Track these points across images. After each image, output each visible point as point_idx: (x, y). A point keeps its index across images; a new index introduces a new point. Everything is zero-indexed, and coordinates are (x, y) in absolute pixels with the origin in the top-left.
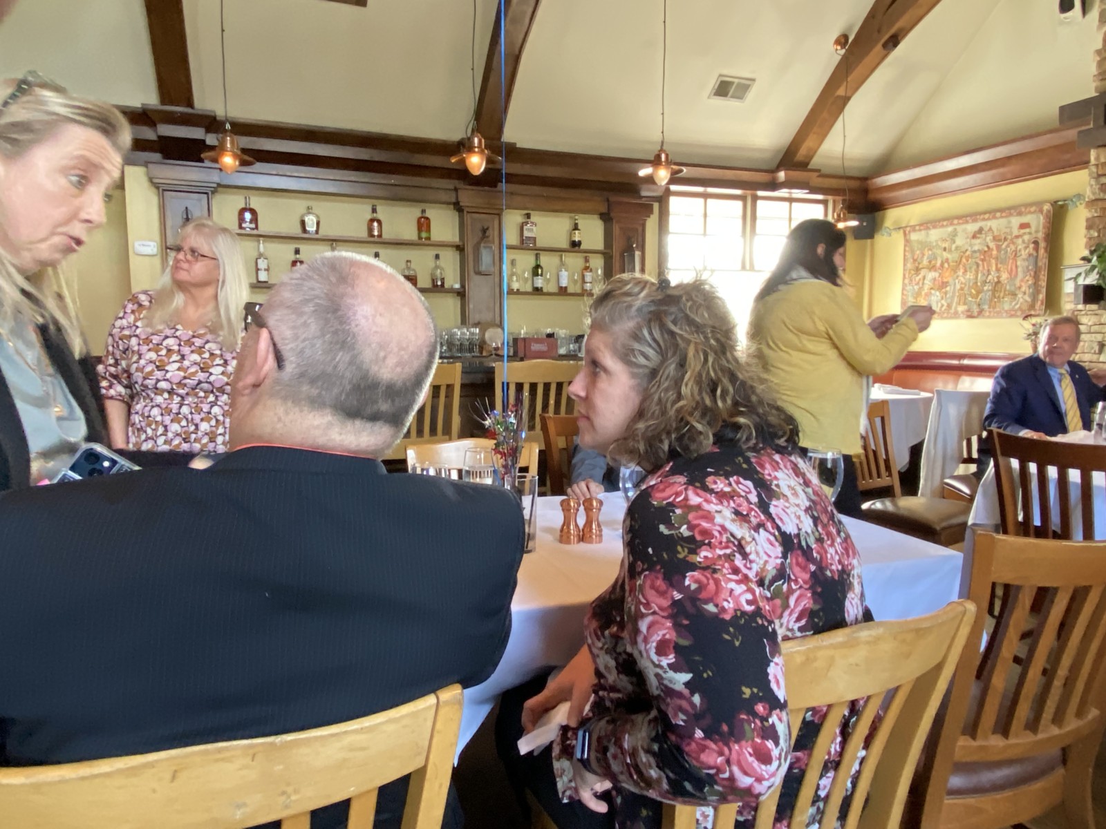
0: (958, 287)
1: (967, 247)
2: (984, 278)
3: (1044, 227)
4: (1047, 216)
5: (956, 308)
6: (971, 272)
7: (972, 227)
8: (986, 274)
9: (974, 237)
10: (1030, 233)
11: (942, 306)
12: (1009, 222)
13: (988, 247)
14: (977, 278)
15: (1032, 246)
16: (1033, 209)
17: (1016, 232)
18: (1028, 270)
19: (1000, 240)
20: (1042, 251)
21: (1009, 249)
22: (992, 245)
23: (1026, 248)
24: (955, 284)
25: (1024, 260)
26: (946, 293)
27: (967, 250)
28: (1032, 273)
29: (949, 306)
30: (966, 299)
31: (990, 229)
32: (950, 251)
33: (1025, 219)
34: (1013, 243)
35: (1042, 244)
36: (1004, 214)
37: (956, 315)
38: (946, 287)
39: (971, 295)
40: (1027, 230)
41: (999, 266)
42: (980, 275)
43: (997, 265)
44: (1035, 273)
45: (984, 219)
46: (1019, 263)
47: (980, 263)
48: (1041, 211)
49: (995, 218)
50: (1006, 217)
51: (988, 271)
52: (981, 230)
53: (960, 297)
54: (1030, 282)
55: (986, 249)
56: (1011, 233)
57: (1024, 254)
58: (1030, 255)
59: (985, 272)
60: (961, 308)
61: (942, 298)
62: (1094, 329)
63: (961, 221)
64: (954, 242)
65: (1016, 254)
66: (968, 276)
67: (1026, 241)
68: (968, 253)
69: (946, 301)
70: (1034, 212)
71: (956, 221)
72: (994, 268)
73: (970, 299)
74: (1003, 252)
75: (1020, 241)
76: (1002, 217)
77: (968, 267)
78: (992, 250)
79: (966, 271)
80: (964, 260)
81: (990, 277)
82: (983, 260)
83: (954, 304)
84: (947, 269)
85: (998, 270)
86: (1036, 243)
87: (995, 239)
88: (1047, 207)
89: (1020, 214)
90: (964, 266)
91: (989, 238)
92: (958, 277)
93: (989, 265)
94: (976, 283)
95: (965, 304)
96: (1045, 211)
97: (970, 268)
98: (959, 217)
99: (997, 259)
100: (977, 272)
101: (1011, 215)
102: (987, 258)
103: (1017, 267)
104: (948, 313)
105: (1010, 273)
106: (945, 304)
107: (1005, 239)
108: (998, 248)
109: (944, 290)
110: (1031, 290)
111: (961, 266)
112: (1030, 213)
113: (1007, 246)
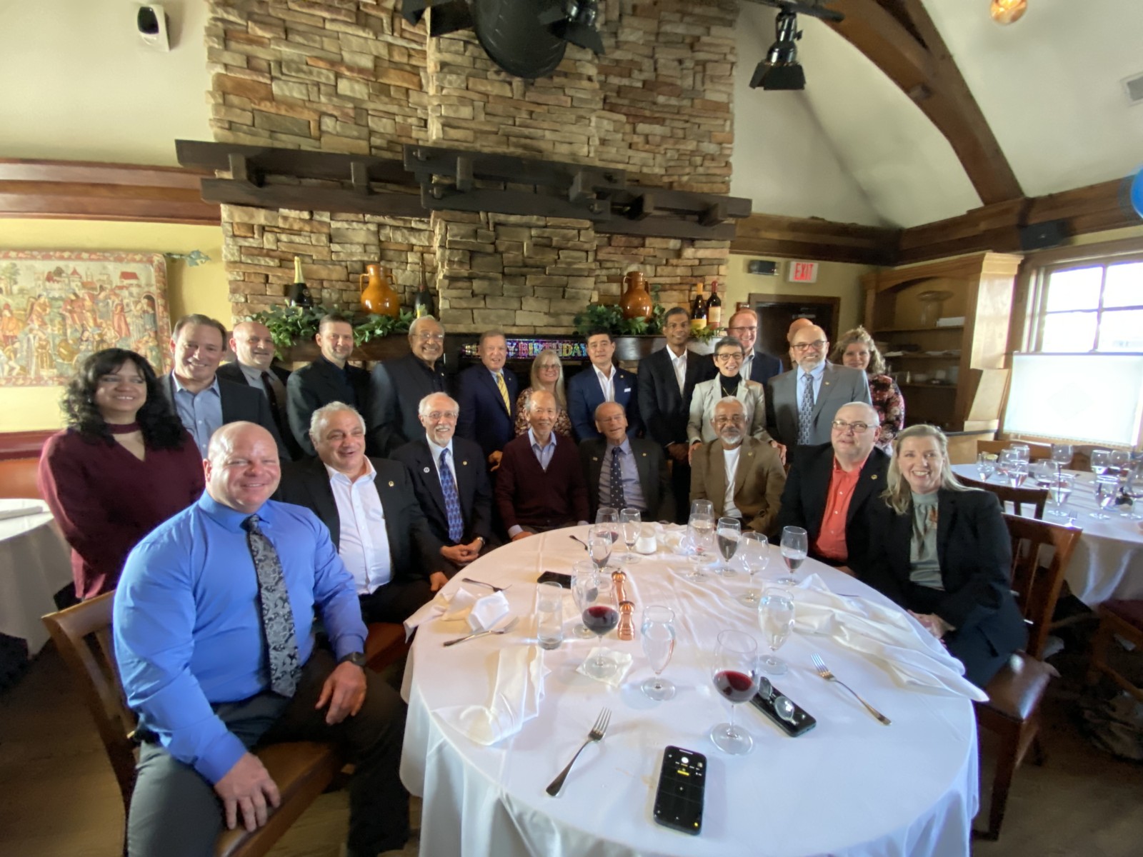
0: (35, 344)
1: (38, 291)
2: (78, 335)
3: (158, 281)
4: (159, 269)
5: (37, 373)
6: (53, 325)
7: (50, 266)
8: (80, 330)
9: (49, 278)
10: (139, 286)
11: (12, 369)
12: (105, 268)
13: (75, 294)
14: (65, 334)
15: (145, 301)
16: (138, 257)
17: (117, 281)
18: (146, 330)
19: (94, 289)
20: (160, 309)
21: (110, 302)
22: (81, 293)
23: (136, 303)
24: (29, 340)
25: (136, 317)
26: (15, 352)
27: (40, 296)
28: (152, 334)
29: (25, 369)
30: (52, 361)
31: (75, 272)
32: (10, 293)
33: (131, 268)
34: (116, 295)
35: (159, 302)
36: (93, 257)
37: (39, 381)
38: (13, 343)
39: (60, 354)
40: (134, 282)
41: (99, 321)
42: (69, 331)
43: (95, 320)
44: (156, 332)
45: (62, 258)
46: (129, 320)
47: (67, 314)
48: (151, 262)
49: (79, 258)
50: (98, 260)
51: (82, 325)
52: (59, 272)
53: (41, 356)
54: (151, 344)
55: (73, 297)
56: (110, 283)
57: (136, 309)
58: (145, 312)
59: (78, 327)
60: (45, 373)
61: (10, 358)
63: (21, 255)
64: (16, 283)
65: (122, 309)
66: (49, 330)
67: (135, 294)
68: (42, 300)
69: (17, 361)
70: (141, 261)
71: (13, 254)
72: (91, 323)
73: (60, 361)
74: (101, 304)
75: (125, 293)
76: (90, 260)
77: (47, 319)
78: (84, 300)
79: (43, 324)
80: (37, 308)
81: (86, 334)
82: (71, 312)
83: (33, 368)
84: (10, 319)
85: (98, 326)
86: (150, 298)
87: (84, 285)
88: (158, 259)
89: (119, 260)
90: (40, 316)
91: (75, 285)
92: (31, 330)
93: (82, 318)
94: (66, 340)
95: (51, 367)
96: (156, 263)
97: (52, 321)
98: (19, 250)
99: (93, 311)
100: (64, 326)
101: (106, 259)
102: (78, 310)
103: (127, 324)
104: (25, 379)
105: (119, 332)
106: (18, 368)
107: (102, 288)
108: (93, 298)
109: (9, 347)
110: (154, 353)
111: (34, 317)
112: (134, 260)
113: (107, 297)
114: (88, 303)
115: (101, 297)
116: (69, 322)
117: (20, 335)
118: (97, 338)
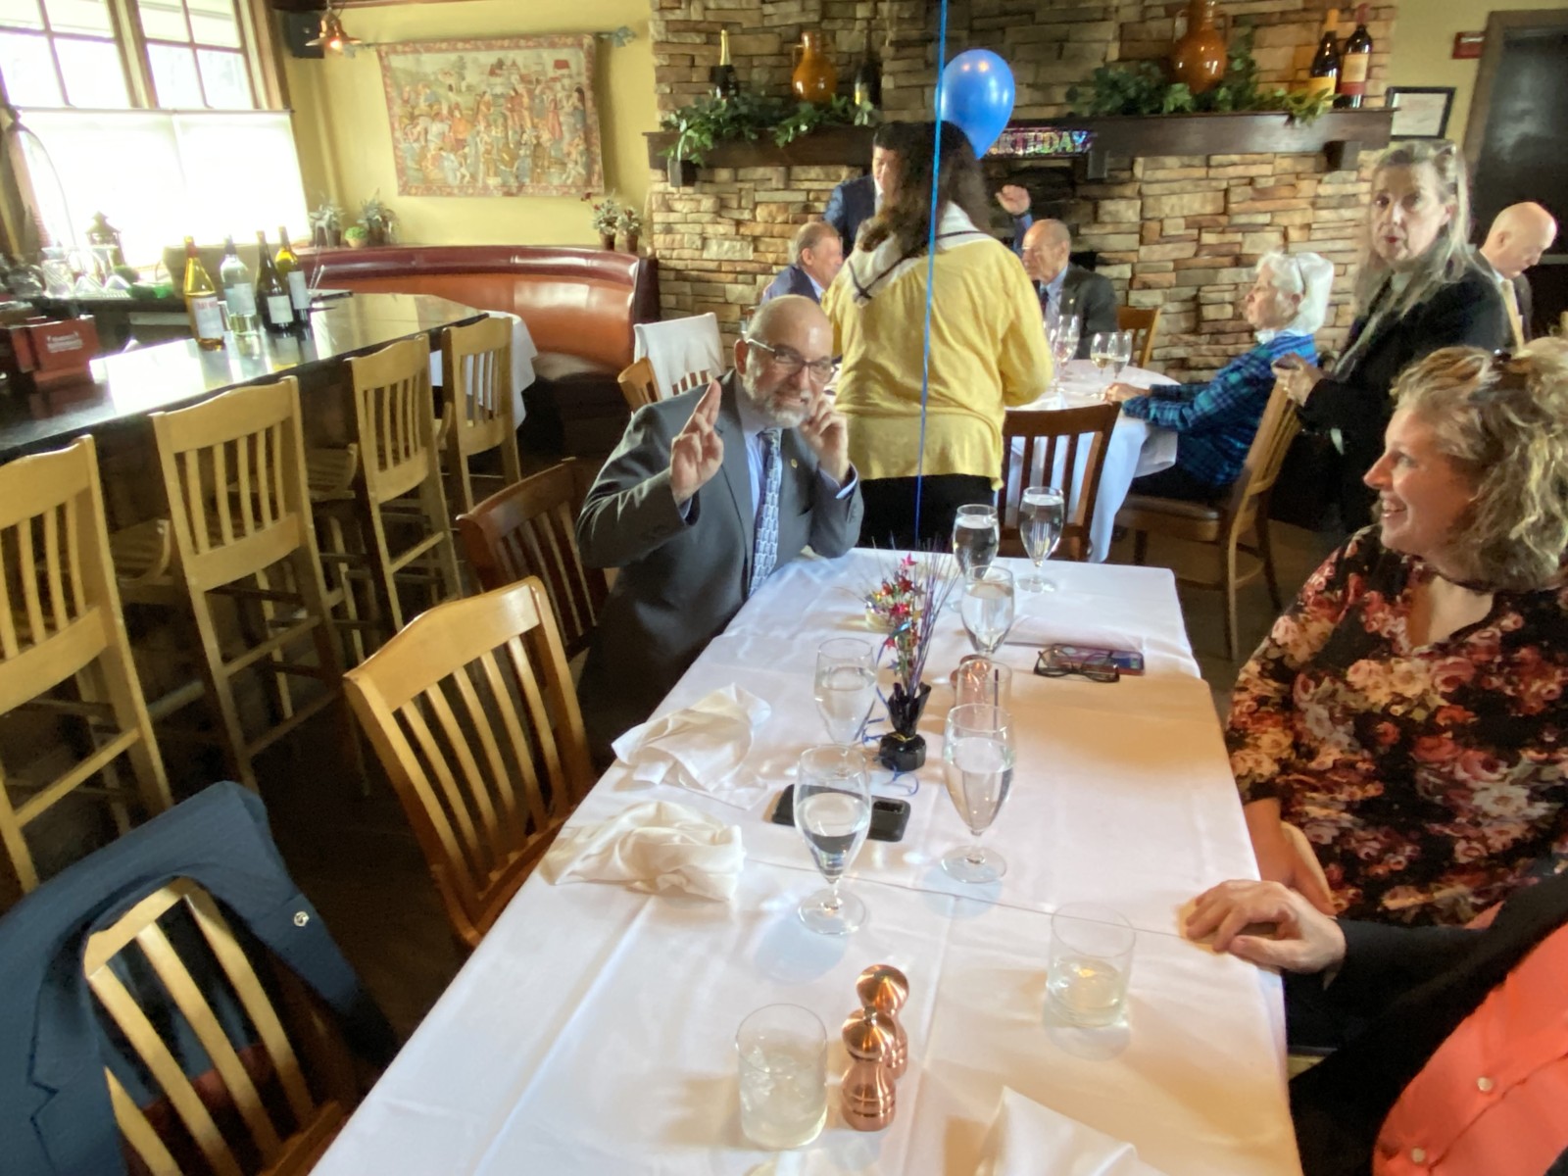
0: (482, 148)
1: (483, 88)
2: (517, 137)
3: (588, 69)
4: (589, 54)
5: (484, 182)
6: (497, 127)
7: (488, 58)
8: (519, 132)
9: (492, 73)
10: (570, 76)
11: (463, 176)
12: (540, 57)
13: (515, 90)
14: (506, 137)
15: (576, 95)
16: (570, 41)
17: (551, 73)
18: (577, 130)
19: (530, 82)
20: (589, 104)
21: (545, 97)
22: (521, 88)
23: (569, 97)
24: (476, 144)
25: (568, 114)
26: (465, 157)
27: (484, 93)
28: (582, 136)
29: (474, 177)
30: (497, 167)
31: (514, 64)
32: (459, 91)
33: (563, 54)
34: (551, 89)
35: (588, 94)
36: (531, 43)
37: (485, 191)
38: (464, 147)
39: (502, 161)
40: (565, 71)
41: (536, 120)
42: (510, 133)
43: (532, 120)
44: (585, 134)
45: (502, 48)
46: (562, 119)
47: (508, 113)
48: (581, 45)
49: (518, 47)
50: (535, 47)
51: (522, 126)
52: (500, 64)
53: (486, 163)
54: (581, 148)
55: (513, 94)
56: (544, 72)
57: (567, 106)
58: (576, 108)
59: (518, 129)
60: (493, 181)
61: (461, 165)
62: (690, 217)
63: (468, 46)
64: (463, 79)
65: (556, 104)
66: (493, 133)
67: (567, 87)
68: (488, 97)
69: (467, 168)
70: (572, 46)
71: (460, 45)
72: (528, 124)
73: (502, 167)
74: (537, 101)
75: (558, 86)
76: (528, 47)
77: (491, 118)
78: (522, 96)
79: (488, 126)
80: (483, 108)
81: (525, 137)
82: (512, 110)
83: (481, 176)
84: (460, 119)
85: (535, 127)
86: (580, 91)
87: (523, 79)
88: (588, 41)
89: (553, 45)
90: (486, 117)
91: (515, 78)
92: (478, 133)
93: (521, 118)
94: (507, 144)
95: (496, 174)
96: (586, 46)
97: (495, 121)
98: (466, 40)
99: (531, 109)
100: (506, 127)
101: (539, 46)
102: (517, 108)
103: (560, 124)
104: (474, 187)
105: (553, 134)
106: (468, 175)
107: (538, 82)
108: (531, 93)
109: (460, 152)
110: (584, 159)
111: (480, 117)
112: (565, 45)
113: (543, 93)
114: (526, 100)
115: (537, 92)
116: (510, 122)
117: (469, 138)
118: (535, 142)
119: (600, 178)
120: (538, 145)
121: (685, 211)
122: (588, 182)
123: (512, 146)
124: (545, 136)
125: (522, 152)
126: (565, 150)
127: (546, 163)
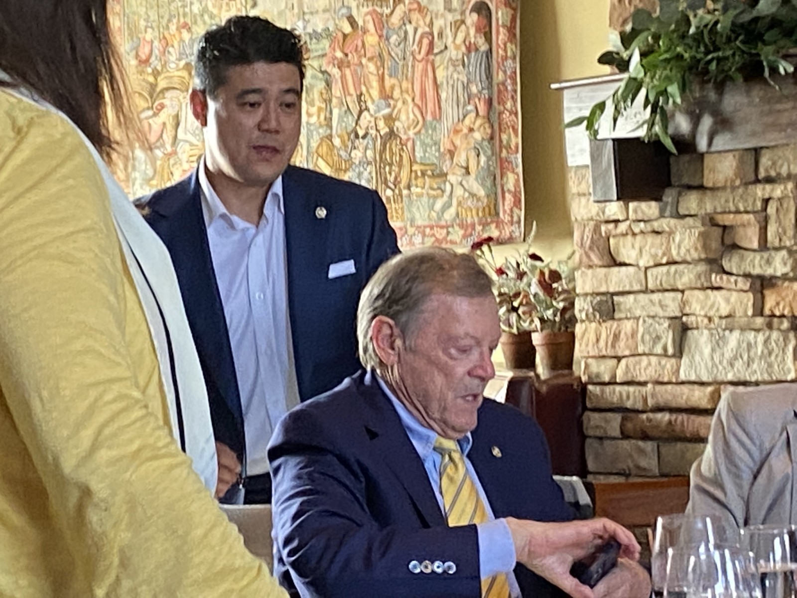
20: (500, 36)
21: (410, 28)
25: (453, 63)
35: (501, 17)
46: (441, 74)
58: (470, 48)
62: (656, 277)
65: (431, 45)
113: (406, 19)
114: (372, 39)
115: (395, 20)
116: (337, 91)
118: (384, 130)
119: (517, 203)
120: (392, 134)
121: (642, 263)
122: (492, 212)
123: (337, 142)
124: (407, 116)
125: (357, 155)
126: (445, 145)
127: (404, 175)
